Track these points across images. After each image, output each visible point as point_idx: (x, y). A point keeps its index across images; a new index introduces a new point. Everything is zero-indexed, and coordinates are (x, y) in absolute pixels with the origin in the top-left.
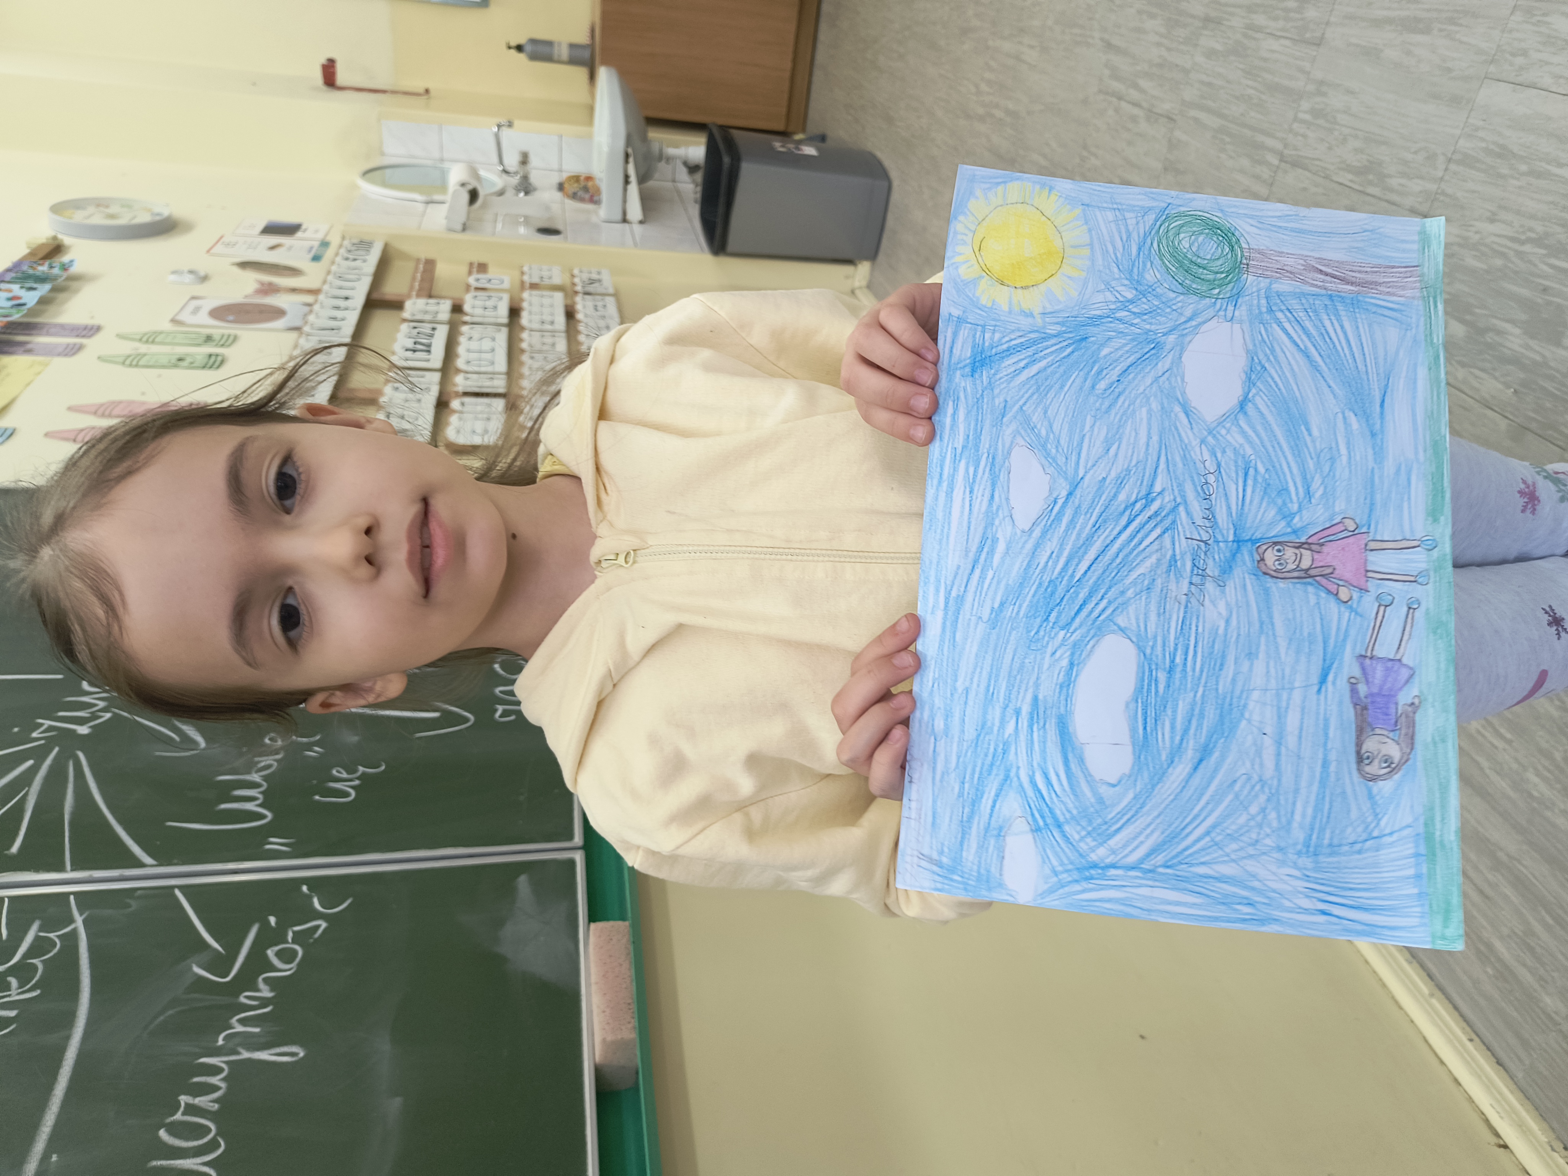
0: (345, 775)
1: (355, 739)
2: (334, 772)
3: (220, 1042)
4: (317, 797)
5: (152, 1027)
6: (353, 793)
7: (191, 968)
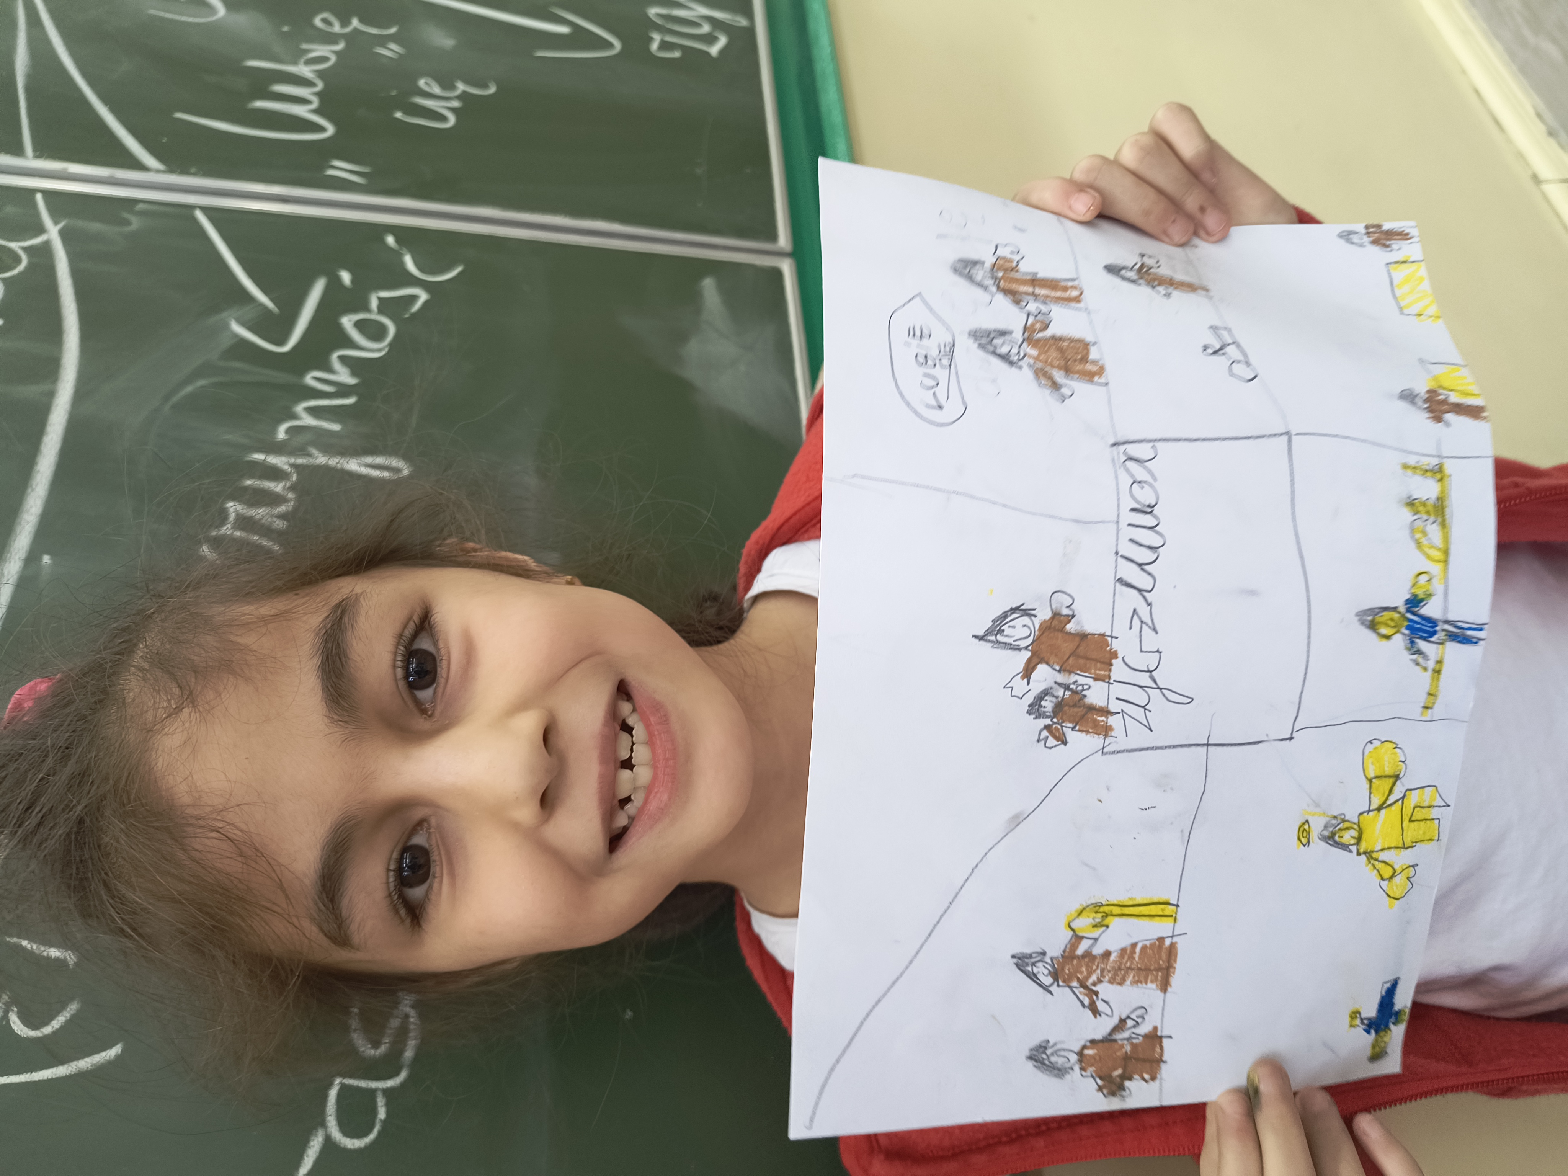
0: (437, 90)
1: (448, 43)
2: (422, 83)
3: (281, 433)
4: (399, 115)
5: (175, 399)
6: (452, 120)
7: (227, 326)
